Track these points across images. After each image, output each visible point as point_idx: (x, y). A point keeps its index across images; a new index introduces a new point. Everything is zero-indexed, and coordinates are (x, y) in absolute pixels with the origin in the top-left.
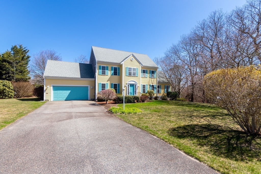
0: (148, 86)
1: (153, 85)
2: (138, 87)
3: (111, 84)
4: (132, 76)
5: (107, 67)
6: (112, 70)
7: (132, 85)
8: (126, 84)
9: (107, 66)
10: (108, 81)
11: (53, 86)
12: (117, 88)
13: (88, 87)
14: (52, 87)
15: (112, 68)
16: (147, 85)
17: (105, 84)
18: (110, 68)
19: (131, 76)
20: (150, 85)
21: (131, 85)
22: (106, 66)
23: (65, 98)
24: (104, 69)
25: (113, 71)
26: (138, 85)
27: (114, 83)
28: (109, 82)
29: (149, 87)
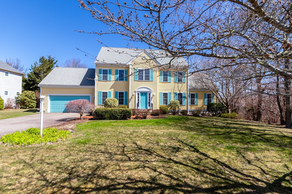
0: (173, 95)
1: (181, 92)
2: (153, 96)
3: (116, 93)
4: (144, 81)
5: (110, 71)
6: (116, 74)
7: (144, 94)
8: (135, 92)
9: (110, 69)
10: (111, 88)
11: (50, 96)
12: (123, 97)
13: (90, 96)
14: (48, 97)
15: (117, 71)
16: (171, 93)
17: (107, 92)
18: (113, 71)
19: (142, 81)
20: (175, 94)
21: (142, 94)
22: (108, 69)
23: (63, 110)
24: (105, 72)
25: (118, 75)
26: (154, 93)
27: (119, 92)
28: (112, 91)
29: (174, 97)
